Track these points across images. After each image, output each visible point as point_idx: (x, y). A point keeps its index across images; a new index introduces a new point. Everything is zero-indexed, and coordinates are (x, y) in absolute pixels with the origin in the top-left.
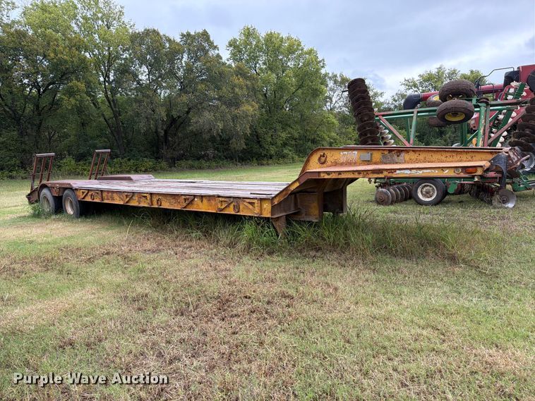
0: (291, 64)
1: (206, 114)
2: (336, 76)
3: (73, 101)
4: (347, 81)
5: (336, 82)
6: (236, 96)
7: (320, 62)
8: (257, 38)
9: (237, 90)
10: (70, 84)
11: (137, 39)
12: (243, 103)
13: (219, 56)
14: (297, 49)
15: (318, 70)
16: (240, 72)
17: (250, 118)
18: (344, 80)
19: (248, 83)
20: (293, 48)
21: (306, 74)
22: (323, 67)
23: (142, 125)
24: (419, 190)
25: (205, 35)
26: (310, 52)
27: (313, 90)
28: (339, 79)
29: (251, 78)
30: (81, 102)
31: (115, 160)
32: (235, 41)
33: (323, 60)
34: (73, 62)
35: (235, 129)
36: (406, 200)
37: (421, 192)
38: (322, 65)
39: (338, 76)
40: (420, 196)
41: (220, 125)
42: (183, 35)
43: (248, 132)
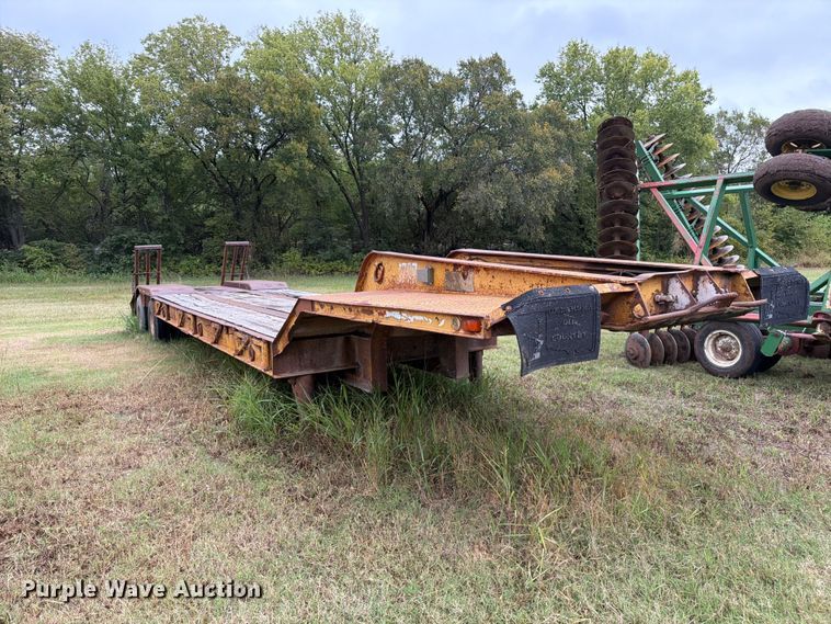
0: (652, 99)
1: (481, 186)
2: (741, 116)
3: (289, 170)
4: (765, 123)
5: (740, 127)
6: (534, 156)
7: (705, 93)
8: (590, 59)
9: (536, 145)
10: (288, 147)
11: (390, 75)
12: (546, 167)
13: (518, 95)
14: (660, 74)
15: (697, 110)
16: (550, 117)
17: (555, 192)
18: (757, 123)
19: (561, 133)
20: (654, 71)
21: (674, 115)
22: (708, 102)
23: (387, 204)
24: (708, 344)
25: (496, 62)
26: (686, 76)
27: (685, 141)
28: (747, 122)
29: (565, 126)
30: (301, 171)
31: (355, 255)
32: (551, 67)
33: (710, 90)
34: (292, 114)
35: (526, 209)
36: (680, 360)
37: (714, 346)
38: (706, 99)
39: (745, 115)
40: (710, 354)
41: (501, 203)
42: (463, 65)
43: (551, 213)
